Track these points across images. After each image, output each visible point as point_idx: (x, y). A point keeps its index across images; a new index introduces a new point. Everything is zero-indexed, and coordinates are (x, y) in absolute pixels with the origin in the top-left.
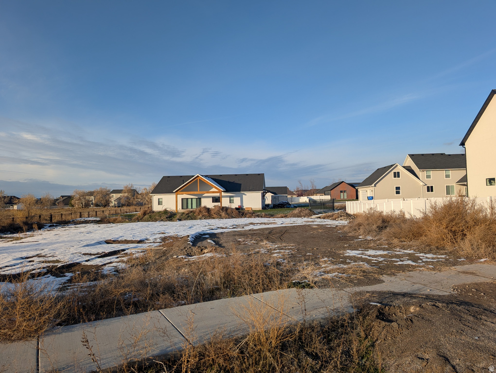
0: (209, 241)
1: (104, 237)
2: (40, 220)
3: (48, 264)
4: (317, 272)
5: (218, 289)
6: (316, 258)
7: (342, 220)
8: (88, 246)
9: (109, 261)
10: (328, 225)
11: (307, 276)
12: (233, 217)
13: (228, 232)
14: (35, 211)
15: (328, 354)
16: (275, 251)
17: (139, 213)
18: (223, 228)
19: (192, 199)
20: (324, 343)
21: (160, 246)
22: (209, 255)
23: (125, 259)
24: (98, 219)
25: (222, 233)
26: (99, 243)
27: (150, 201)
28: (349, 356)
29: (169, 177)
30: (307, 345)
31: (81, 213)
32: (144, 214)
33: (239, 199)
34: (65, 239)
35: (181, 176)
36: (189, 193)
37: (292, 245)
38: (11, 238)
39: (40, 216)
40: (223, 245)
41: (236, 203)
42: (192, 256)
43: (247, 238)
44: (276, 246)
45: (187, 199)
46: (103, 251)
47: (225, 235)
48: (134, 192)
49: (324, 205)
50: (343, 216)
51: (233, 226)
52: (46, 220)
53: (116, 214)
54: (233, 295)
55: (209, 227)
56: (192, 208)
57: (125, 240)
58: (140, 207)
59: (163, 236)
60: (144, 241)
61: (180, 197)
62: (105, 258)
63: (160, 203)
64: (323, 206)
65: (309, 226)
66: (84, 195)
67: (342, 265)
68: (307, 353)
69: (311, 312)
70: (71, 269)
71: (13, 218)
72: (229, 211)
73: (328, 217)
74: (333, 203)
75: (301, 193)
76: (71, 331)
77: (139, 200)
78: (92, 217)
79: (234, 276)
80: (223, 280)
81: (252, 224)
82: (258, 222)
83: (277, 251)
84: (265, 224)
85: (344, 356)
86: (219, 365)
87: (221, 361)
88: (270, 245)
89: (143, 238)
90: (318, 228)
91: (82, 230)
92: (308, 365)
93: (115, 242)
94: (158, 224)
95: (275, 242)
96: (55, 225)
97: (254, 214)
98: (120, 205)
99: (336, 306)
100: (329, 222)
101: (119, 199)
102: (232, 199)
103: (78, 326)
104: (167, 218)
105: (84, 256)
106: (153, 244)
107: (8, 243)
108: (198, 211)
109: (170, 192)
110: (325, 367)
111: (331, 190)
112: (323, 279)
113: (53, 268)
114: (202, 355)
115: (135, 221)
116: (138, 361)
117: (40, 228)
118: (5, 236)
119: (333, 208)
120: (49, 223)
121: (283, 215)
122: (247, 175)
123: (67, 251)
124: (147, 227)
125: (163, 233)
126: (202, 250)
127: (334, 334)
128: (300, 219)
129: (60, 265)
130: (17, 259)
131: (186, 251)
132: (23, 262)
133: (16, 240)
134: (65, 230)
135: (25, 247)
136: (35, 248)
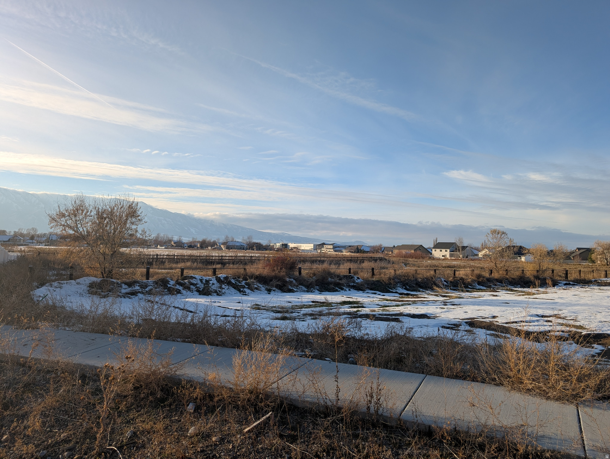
2: (553, 276)
3: (569, 329)
14: (547, 264)
31: (606, 271)
34: (588, 302)
38: (522, 292)
39: (553, 271)
52: (560, 276)
70: (600, 341)
71: (523, 270)
96: (571, 283)
107: (520, 297)
113: (576, 335)
117: (554, 286)
118: (515, 289)
120: (564, 280)
123: (592, 317)
129: (584, 332)
130: (532, 316)
132: (540, 320)
133: (528, 295)
134: (586, 291)
135: (540, 304)
136: (552, 307)
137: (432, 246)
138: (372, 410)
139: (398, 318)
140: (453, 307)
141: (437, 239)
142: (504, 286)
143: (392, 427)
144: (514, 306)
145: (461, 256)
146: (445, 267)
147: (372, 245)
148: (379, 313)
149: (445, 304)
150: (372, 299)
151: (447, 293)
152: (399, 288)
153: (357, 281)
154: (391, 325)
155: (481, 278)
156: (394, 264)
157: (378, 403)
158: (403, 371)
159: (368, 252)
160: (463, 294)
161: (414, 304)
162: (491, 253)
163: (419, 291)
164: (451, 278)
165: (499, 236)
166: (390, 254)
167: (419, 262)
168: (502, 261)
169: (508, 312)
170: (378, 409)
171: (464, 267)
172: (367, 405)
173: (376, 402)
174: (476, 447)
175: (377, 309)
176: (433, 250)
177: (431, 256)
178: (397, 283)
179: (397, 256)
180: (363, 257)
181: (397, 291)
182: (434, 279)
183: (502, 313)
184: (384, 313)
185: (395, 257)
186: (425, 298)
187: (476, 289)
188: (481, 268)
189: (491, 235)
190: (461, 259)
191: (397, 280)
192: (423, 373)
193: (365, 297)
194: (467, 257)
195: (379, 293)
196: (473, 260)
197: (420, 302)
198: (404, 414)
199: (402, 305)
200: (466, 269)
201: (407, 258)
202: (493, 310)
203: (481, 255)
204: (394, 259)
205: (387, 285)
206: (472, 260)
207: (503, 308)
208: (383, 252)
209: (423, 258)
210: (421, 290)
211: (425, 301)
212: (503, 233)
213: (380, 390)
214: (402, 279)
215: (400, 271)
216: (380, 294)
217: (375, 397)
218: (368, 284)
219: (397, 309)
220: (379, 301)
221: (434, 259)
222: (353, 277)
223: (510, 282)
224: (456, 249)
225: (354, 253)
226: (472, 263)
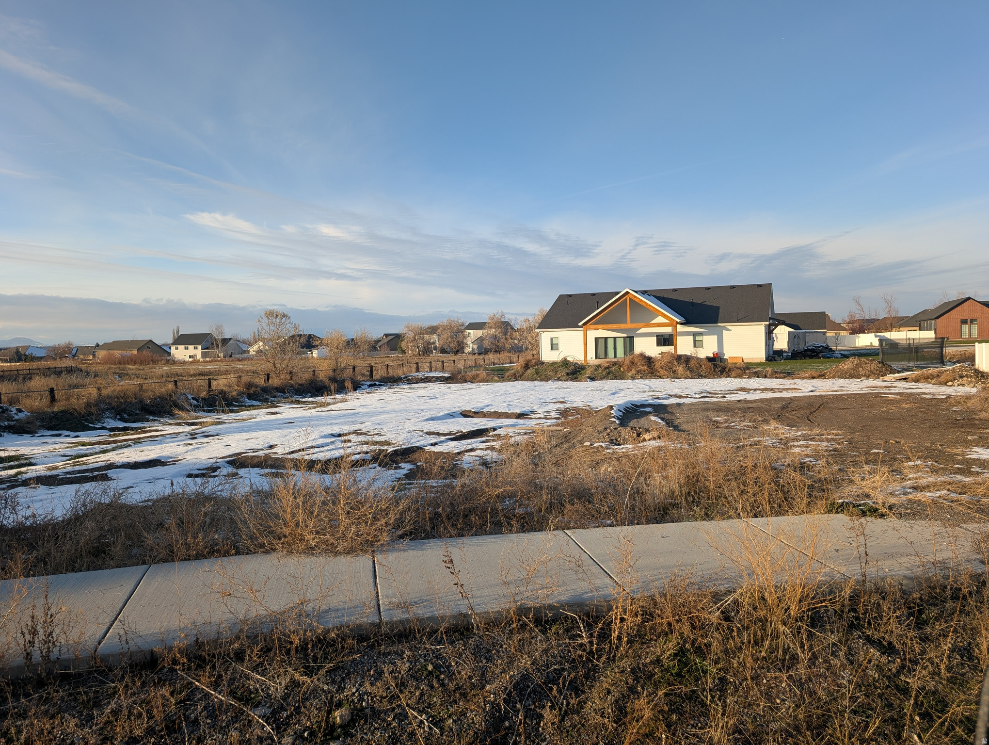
0: (653, 418)
1: (458, 405)
2: (354, 375)
3: (373, 447)
4: (896, 487)
5: (675, 505)
6: (894, 459)
7: (963, 385)
8: (433, 419)
9: (470, 447)
10: (925, 394)
11: (871, 492)
12: (700, 376)
13: (692, 404)
14: (347, 359)
15: (917, 648)
16: (797, 443)
17: (517, 365)
18: (680, 397)
19: (615, 338)
20: (908, 625)
21: (558, 425)
22: (654, 443)
23: (496, 444)
24: (446, 375)
25: (679, 405)
26: (451, 415)
27: (536, 344)
28: (970, 658)
29: (570, 296)
30: (869, 623)
31: (417, 364)
32: (525, 367)
33: (714, 338)
34: (396, 407)
35: (594, 294)
36: (610, 326)
37: (835, 433)
38: (313, 403)
39: (354, 368)
40: (681, 428)
41: (709, 347)
42: (619, 445)
43: (732, 416)
44: (799, 433)
45: (606, 339)
46: (459, 429)
47: (685, 408)
48: (506, 327)
49: (917, 352)
50: (967, 376)
51: (702, 393)
52: (364, 375)
53: (477, 366)
54: (707, 517)
55: (651, 394)
56: (615, 357)
57: (495, 412)
58: (517, 355)
59: (562, 406)
60: (527, 415)
61: (592, 335)
62: (463, 442)
63: (554, 346)
64: (914, 355)
65: (878, 395)
66: (422, 332)
67: (959, 477)
68: (869, 640)
69: (879, 563)
70: (409, 457)
71: (314, 371)
72: (693, 363)
73: (927, 378)
74: (942, 348)
75: (860, 327)
76: (422, 549)
77: (516, 342)
78: (436, 371)
79: (707, 484)
80: (685, 490)
81: (743, 389)
82: (756, 386)
83: (801, 442)
84: (772, 390)
85: (958, 657)
86: (681, 634)
87: (686, 629)
88: (785, 432)
89: (525, 409)
90: (902, 401)
91: (422, 392)
92: (870, 661)
93: (477, 414)
94: (550, 385)
95: (795, 426)
96: (377, 383)
97: (747, 369)
98: (483, 351)
99: (940, 557)
100: (928, 389)
101: (480, 340)
102: (698, 338)
103: (432, 543)
104: (568, 374)
105: (427, 436)
106: (544, 420)
107: (310, 411)
108: (627, 362)
109: (572, 324)
110: (909, 671)
111: (937, 318)
112: (910, 501)
113: (380, 454)
114: (648, 615)
115: (509, 380)
116: (535, 608)
117: (355, 389)
118: (304, 400)
119: (941, 360)
120: (368, 380)
121: (815, 374)
122: (733, 287)
123: (400, 428)
124: (533, 390)
125: (561, 402)
126: (639, 435)
127: (934, 612)
128: (855, 382)
129: (390, 449)
130: (325, 437)
131: (608, 434)
132: (335, 441)
133: (321, 406)
134: (394, 393)
135: (335, 417)
136: (351, 420)
137: (171, 341)
138: (37, 657)
139: (106, 474)
140: (206, 440)
141: (178, 328)
142: (288, 398)
143: (80, 675)
144: (301, 426)
145: (221, 355)
146: (194, 375)
147: (51, 344)
148: (65, 470)
149: (193, 436)
150: (51, 447)
151: (197, 418)
152: (108, 420)
153: (16, 417)
154: (83, 490)
155: (253, 389)
156: (97, 378)
157: (50, 641)
158: (107, 568)
159: (41, 358)
160: (224, 417)
161: (137, 445)
162: (267, 348)
163: (148, 421)
164: (205, 393)
165: (278, 320)
166: (91, 360)
167: (147, 369)
168: (283, 360)
169: (292, 435)
170: (49, 651)
171: (227, 372)
172: (25, 650)
173: (43, 640)
174: (231, 658)
175: (60, 464)
176: (173, 348)
177: (169, 358)
178: (104, 411)
179: (105, 362)
180: (29, 369)
181: (105, 425)
182: (174, 398)
183: (284, 439)
184: (77, 468)
185: (100, 363)
186: (157, 431)
187: (245, 406)
188: (254, 372)
189: (266, 319)
190: (221, 360)
191: (102, 406)
192: (144, 563)
193: (37, 445)
194: (231, 356)
195: (68, 433)
196: (241, 360)
197: (149, 439)
198: (104, 644)
199: (114, 449)
200: (229, 376)
201: (124, 364)
202: (270, 437)
203: (252, 350)
204: (98, 368)
205: (83, 417)
206: (239, 360)
207: (285, 432)
208: (74, 356)
209: (155, 362)
210: (151, 418)
211: (157, 436)
212: (284, 316)
213: (51, 616)
214: (114, 404)
215: (110, 389)
216: (68, 436)
217: (41, 632)
218: (42, 420)
219: (103, 457)
220: (68, 448)
221: (174, 362)
222: (7, 410)
223: (296, 390)
224: (213, 344)
225: (10, 362)
226: (239, 366)
